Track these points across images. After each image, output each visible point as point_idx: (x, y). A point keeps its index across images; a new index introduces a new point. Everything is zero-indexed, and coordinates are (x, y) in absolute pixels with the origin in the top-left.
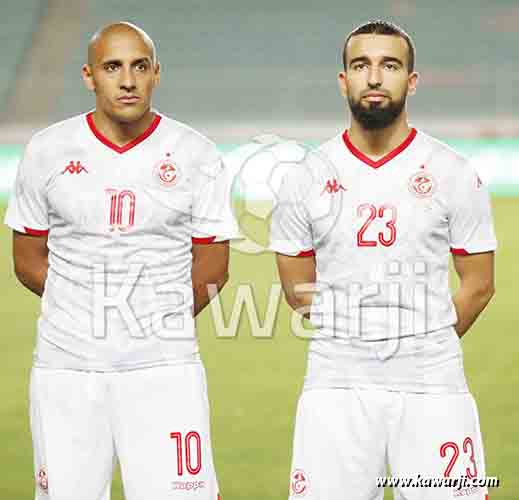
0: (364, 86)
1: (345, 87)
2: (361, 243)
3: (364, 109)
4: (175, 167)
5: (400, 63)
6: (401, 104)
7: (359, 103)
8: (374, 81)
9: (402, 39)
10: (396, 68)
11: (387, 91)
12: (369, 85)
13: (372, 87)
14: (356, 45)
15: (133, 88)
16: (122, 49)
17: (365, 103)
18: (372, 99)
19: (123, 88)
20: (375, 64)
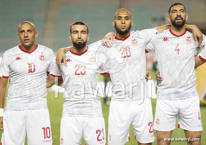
1: (71, 38)
2: (76, 74)
3: (77, 44)
4: (44, 56)
5: (86, 32)
6: (86, 42)
8: (80, 37)
9: (85, 26)
12: (78, 38)
14: (74, 27)
15: (27, 37)
18: (79, 41)
19: (25, 37)
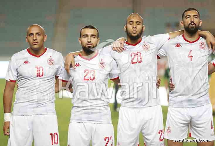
0: (87, 42)
1: (80, 42)
2: (85, 79)
4: (52, 60)
5: (96, 36)
7: (85, 46)
9: (96, 30)
10: (95, 38)
11: (92, 44)
13: (89, 42)
15: (36, 40)
16: (34, 30)
17: (86, 46)
18: (89, 45)
19: (33, 40)
20: (89, 36)
